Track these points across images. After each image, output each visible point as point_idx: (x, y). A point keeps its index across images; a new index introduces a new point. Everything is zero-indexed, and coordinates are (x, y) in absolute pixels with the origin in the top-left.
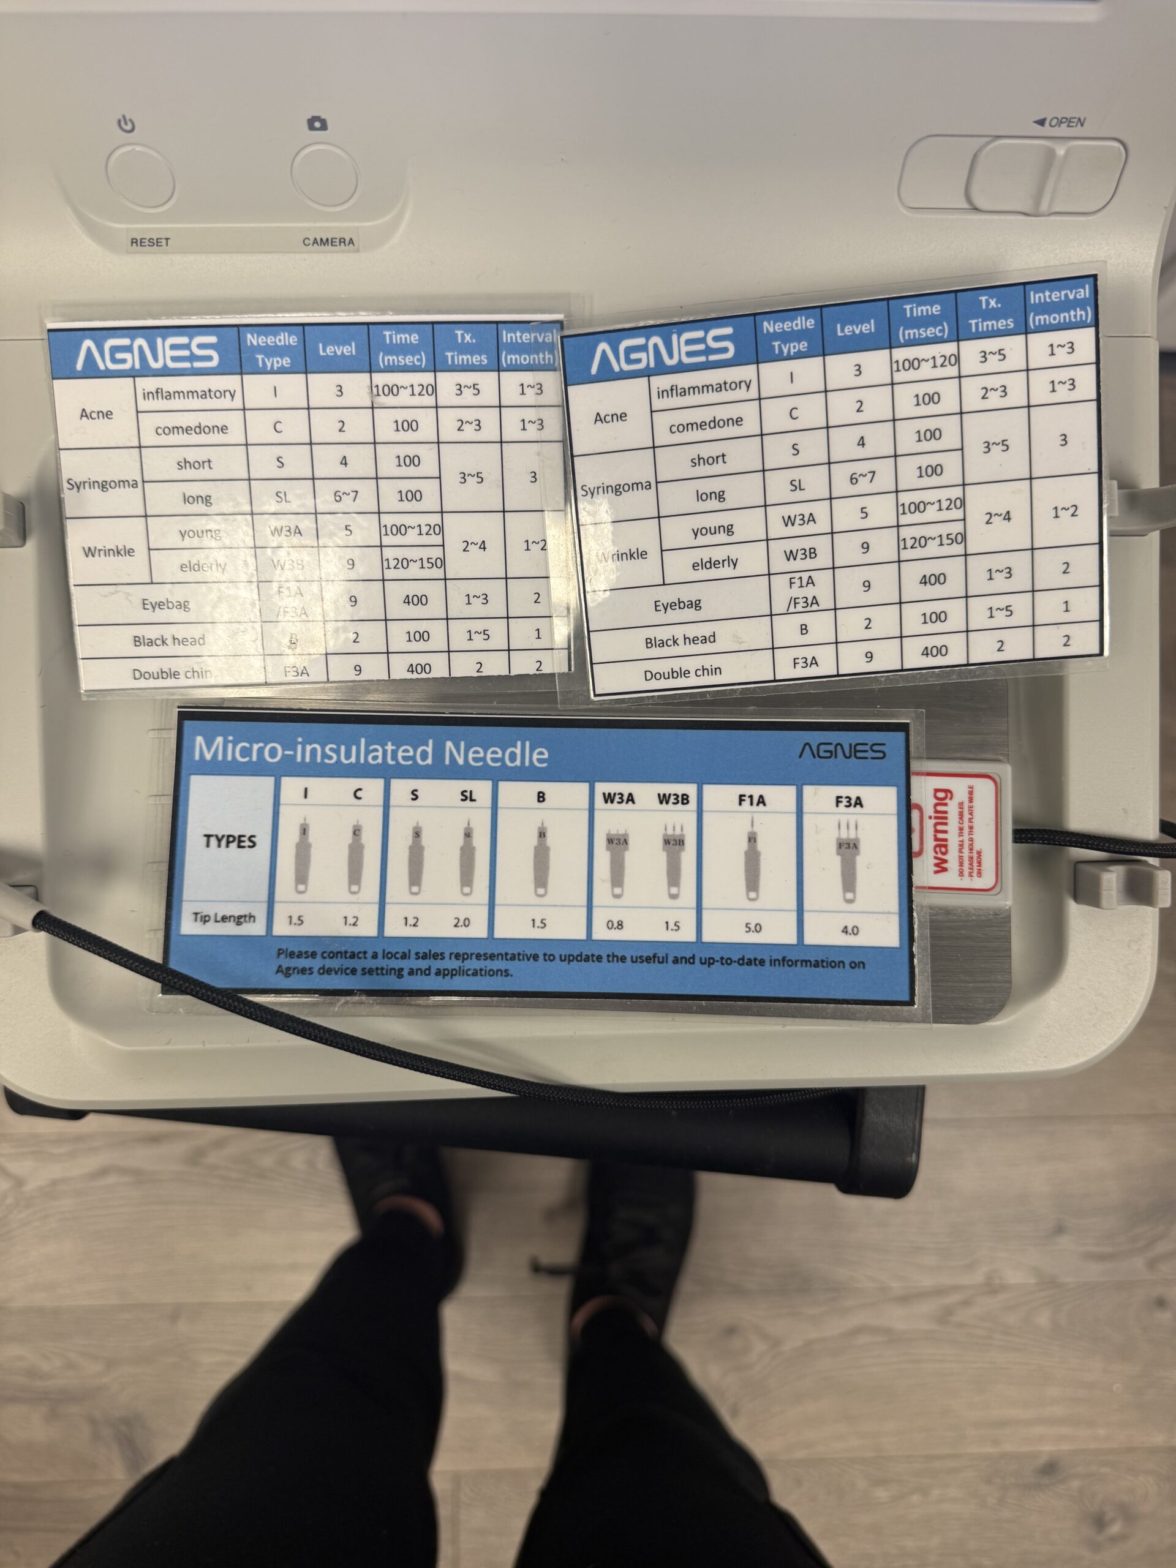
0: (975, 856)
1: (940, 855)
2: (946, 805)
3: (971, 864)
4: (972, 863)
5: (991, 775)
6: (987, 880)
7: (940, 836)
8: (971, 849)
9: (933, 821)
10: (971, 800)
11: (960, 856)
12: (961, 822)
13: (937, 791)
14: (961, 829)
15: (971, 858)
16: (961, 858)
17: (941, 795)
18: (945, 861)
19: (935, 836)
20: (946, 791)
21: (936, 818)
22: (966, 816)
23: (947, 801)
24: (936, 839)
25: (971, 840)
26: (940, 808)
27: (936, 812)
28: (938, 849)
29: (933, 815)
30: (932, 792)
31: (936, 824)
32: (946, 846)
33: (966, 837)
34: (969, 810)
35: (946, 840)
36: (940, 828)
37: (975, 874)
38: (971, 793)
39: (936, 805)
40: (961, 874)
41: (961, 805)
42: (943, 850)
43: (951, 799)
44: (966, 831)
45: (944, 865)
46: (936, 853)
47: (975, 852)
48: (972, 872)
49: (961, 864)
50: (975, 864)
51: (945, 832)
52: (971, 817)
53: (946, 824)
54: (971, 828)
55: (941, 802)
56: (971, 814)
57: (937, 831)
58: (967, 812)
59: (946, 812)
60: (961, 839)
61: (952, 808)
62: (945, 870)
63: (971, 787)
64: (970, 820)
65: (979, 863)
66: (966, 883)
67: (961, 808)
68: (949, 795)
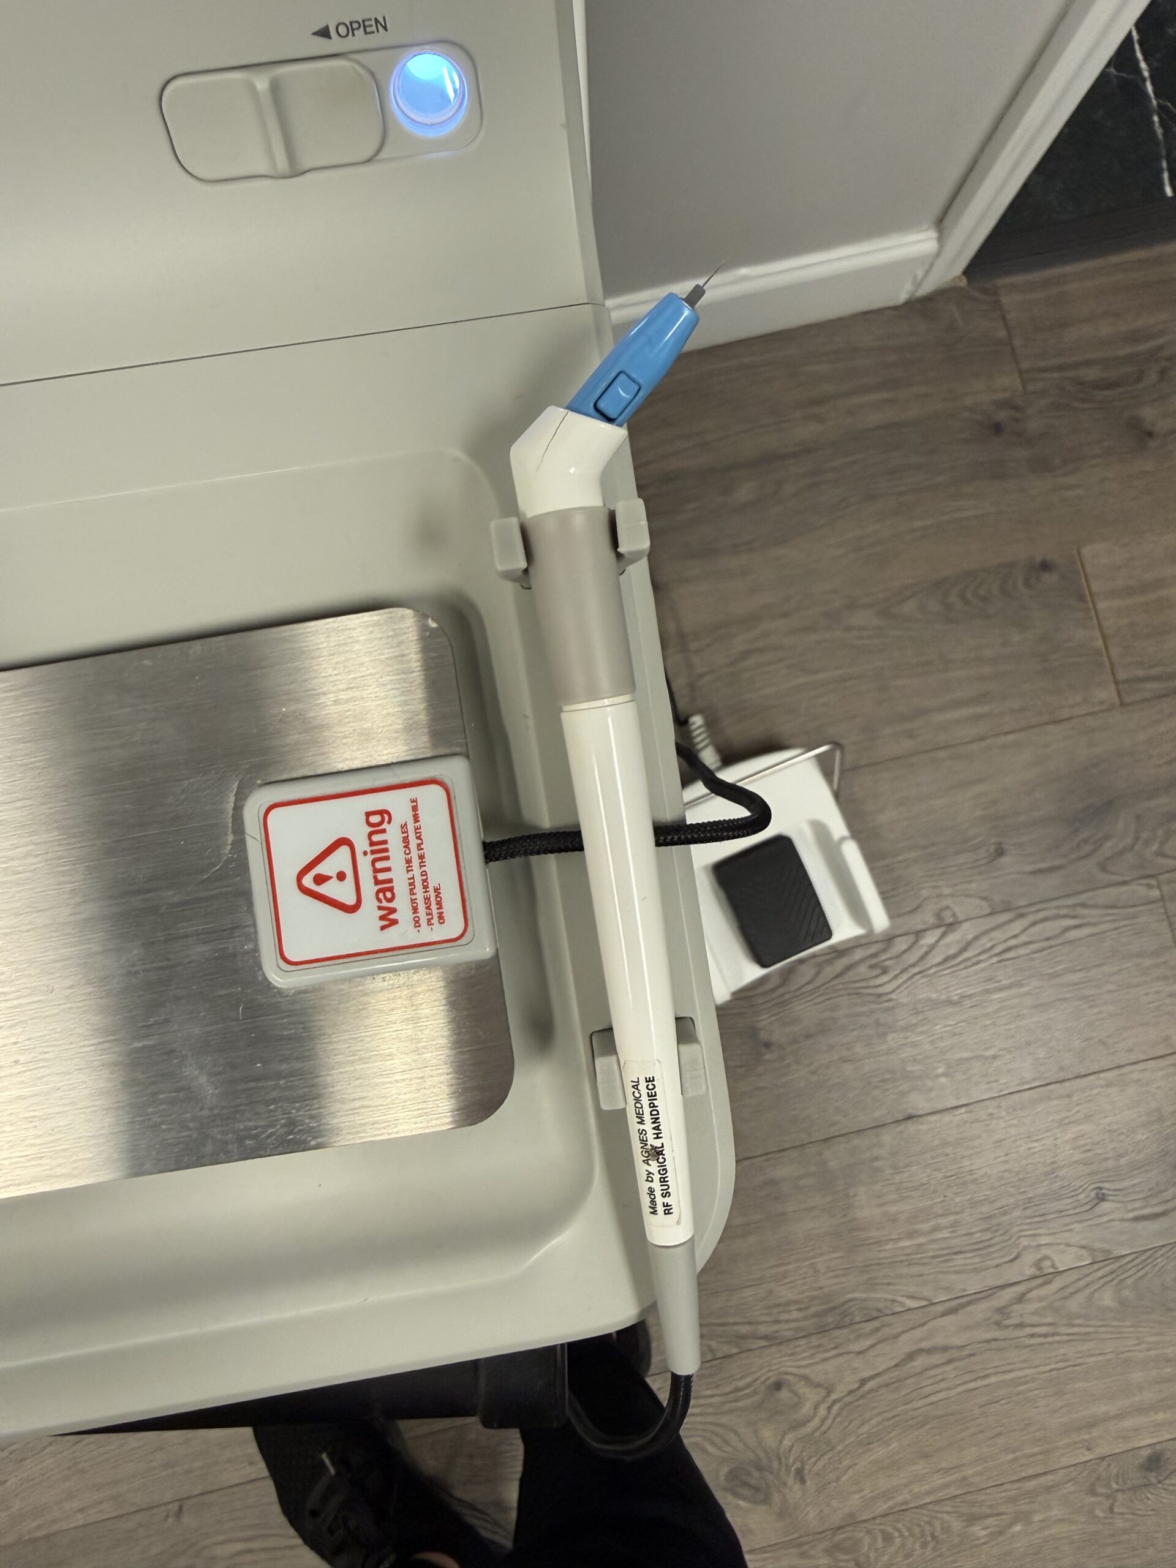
0: (432, 895)
1: (385, 904)
2: (384, 831)
3: (428, 908)
4: (430, 905)
5: (439, 778)
6: (453, 926)
7: (381, 876)
8: (426, 887)
9: (370, 857)
10: (416, 819)
11: (412, 900)
12: (407, 852)
13: (368, 814)
14: (409, 861)
15: (427, 900)
16: (413, 901)
17: (375, 819)
18: (393, 911)
19: (375, 878)
20: (381, 813)
21: (373, 852)
22: (413, 842)
23: (385, 826)
24: (377, 882)
25: (424, 874)
26: (375, 838)
27: (372, 844)
28: (381, 896)
29: (369, 849)
30: (364, 817)
31: (374, 862)
32: (391, 889)
33: (416, 872)
34: (416, 833)
35: (390, 881)
36: (379, 865)
37: (435, 920)
38: (415, 809)
39: (370, 834)
40: (417, 923)
41: (404, 827)
42: (389, 895)
43: (389, 822)
44: (416, 862)
45: (392, 917)
46: (379, 900)
47: (431, 889)
48: (432, 918)
49: (415, 910)
50: (434, 907)
51: (388, 869)
52: (420, 842)
53: (387, 858)
54: (421, 857)
55: (376, 829)
56: (419, 838)
57: (376, 871)
58: (413, 836)
59: (385, 842)
60: (410, 875)
61: (392, 835)
62: (394, 922)
63: (414, 801)
64: (419, 847)
65: (439, 904)
66: (427, 934)
67: (404, 832)
68: (386, 816)
